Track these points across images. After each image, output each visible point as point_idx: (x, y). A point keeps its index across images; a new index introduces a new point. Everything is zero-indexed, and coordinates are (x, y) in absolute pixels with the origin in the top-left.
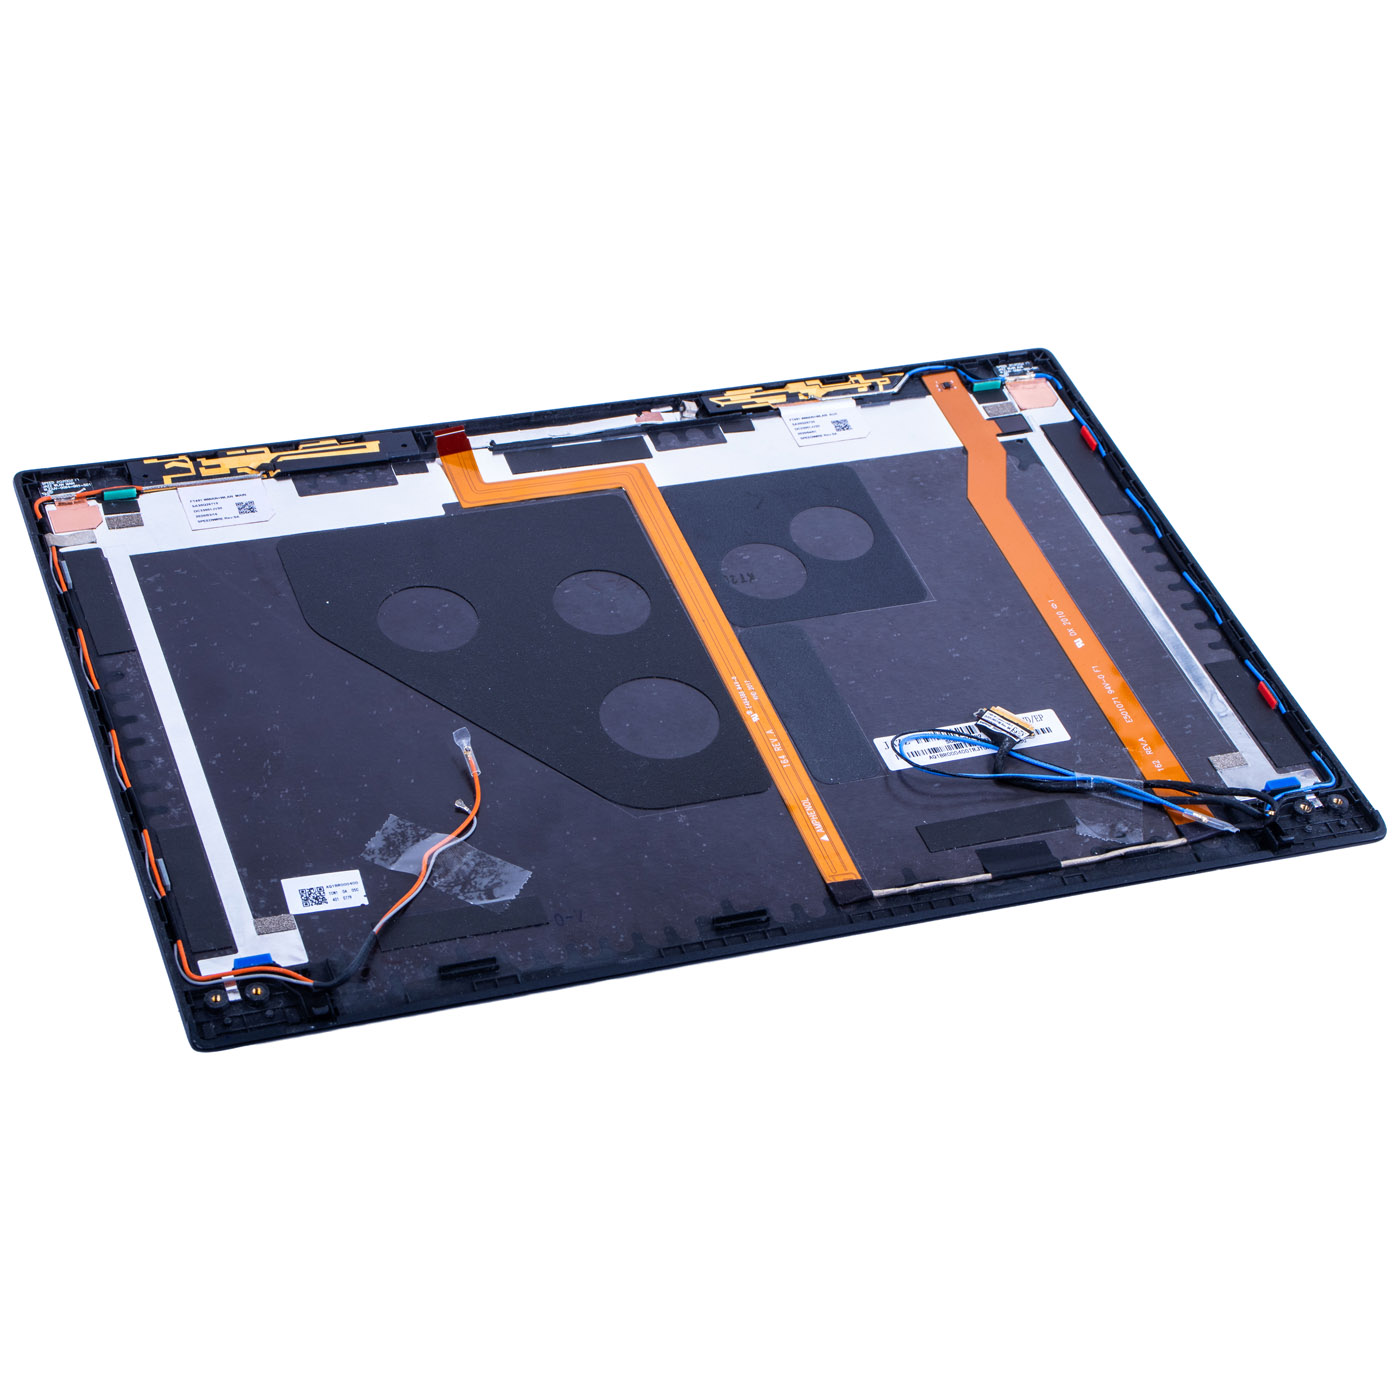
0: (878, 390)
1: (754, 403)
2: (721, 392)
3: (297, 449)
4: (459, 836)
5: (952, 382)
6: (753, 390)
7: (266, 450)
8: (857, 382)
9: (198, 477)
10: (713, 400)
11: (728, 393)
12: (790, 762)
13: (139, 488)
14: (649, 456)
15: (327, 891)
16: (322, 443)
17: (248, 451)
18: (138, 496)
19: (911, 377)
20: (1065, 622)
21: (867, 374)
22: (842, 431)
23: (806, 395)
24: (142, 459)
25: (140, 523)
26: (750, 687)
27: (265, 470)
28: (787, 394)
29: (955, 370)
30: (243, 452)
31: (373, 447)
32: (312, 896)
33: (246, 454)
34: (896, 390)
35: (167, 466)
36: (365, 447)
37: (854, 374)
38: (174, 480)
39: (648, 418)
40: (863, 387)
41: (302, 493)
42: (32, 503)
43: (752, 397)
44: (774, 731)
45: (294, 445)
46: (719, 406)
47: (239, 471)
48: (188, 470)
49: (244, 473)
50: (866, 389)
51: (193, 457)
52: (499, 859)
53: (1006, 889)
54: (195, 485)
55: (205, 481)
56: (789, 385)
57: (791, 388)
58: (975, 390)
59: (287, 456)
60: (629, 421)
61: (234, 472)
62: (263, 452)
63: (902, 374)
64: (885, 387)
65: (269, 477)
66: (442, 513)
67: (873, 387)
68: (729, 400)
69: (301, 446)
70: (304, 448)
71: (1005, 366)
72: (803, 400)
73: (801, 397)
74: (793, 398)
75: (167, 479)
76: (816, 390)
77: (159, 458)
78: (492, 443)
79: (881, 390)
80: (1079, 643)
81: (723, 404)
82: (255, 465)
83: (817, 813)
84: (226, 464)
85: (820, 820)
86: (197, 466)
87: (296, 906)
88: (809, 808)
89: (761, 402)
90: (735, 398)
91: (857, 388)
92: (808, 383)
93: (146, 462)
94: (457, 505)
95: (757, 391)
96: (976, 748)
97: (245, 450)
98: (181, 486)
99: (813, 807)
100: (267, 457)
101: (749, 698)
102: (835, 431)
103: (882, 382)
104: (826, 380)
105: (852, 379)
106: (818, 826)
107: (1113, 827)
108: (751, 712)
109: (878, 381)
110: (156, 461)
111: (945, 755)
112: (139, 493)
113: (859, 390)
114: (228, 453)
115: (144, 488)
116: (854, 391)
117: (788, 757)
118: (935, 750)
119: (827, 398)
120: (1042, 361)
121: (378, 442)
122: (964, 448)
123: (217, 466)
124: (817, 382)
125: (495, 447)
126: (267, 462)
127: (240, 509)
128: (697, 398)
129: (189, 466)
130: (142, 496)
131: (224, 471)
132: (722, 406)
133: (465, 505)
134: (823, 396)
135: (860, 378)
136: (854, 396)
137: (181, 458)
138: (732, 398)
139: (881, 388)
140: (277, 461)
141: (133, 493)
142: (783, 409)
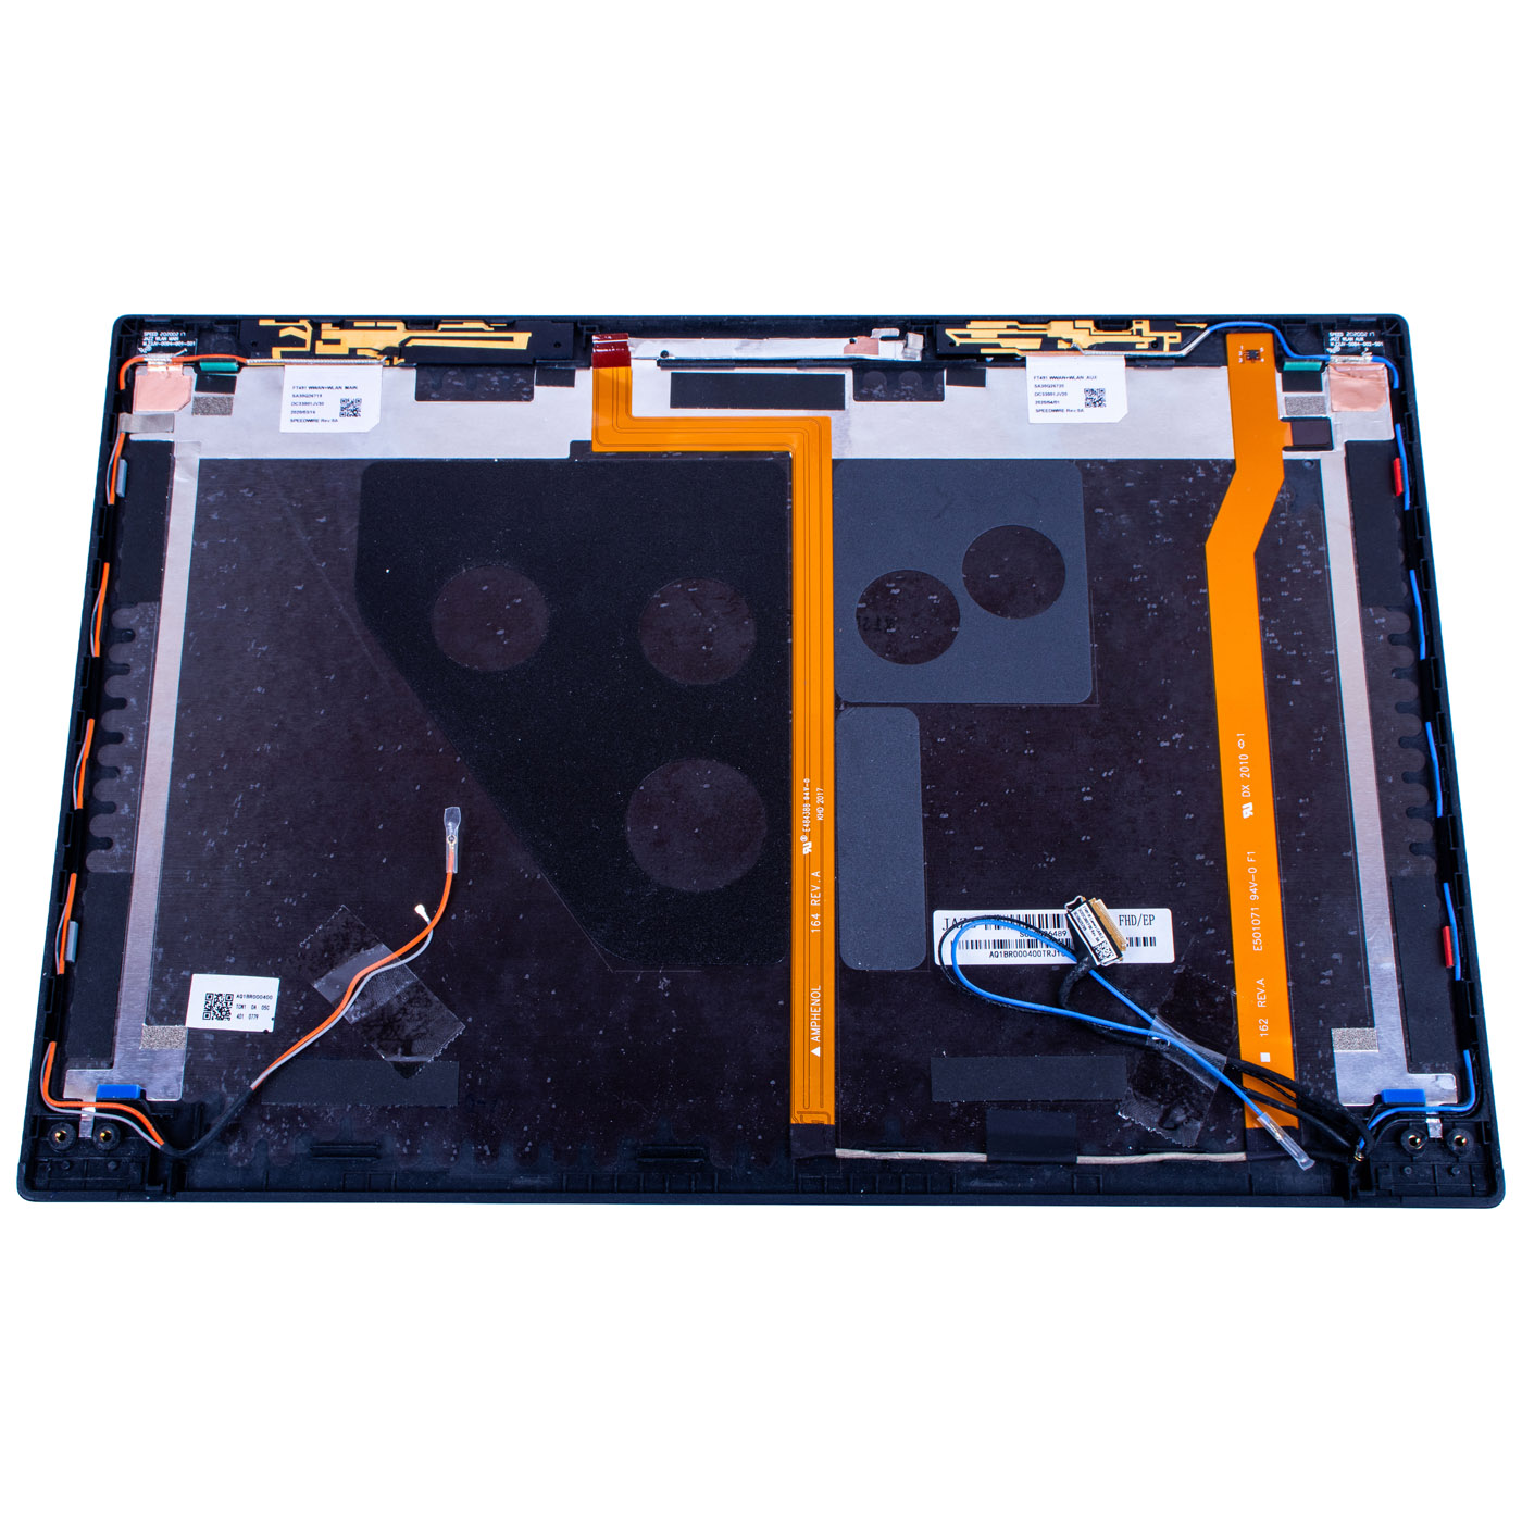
0: (1162, 350)
1: (998, 346)
2: (961, 321)
3: (436, 329)
4: (402, 957)
5: (1262, 350)
6: (1004, 324)
7: (400, 326)
8: (1139, 333)
9: (312, 354)
10: (950, 333)
11: (973, 324)
12: (822, 927)
13: (241, 360)
14: (839, 404)
15: (236, 1001)
16: (466, 325)
17: (380, 324)
18: (239, 370)
19: (1214, 333)
20: (1245, 772)
21: (1160, 322)
22: (1092, 409)
23: (1069, 341)
24: (258, 318)
25: (227, 411)
26: (819, 800)
27: (389, 353)
28: (1044, 337)
29: (1272, 332)
30: (373, 324)
31: (521, 341)
32: (219, 1006)
33: (376, 328)
34: (1184, 353)
35: (283, 333)
36: (511, 339)
37: (1140, 318)
38: (284, 355)
39: (862, 348)
40: (1143, 338)
41: (422, 395)
42: (121, 363)
43: (1000, 336)
44: (822, 874)
45: (430, 323)
46: (953, 343)
47: (359, 353)
48: (302, 343)
49: (365, 357)
50: (1146, 346)
51: (316, 322)
52: (436, 998)
53: (998, 1178)
54: (306, 364)
55: (322, 361)
56: (1053, 323)
57: (1054, 330)
58: (1285, 368)
59: (424, 339)
60: (835, 347)
61: (353, 353)
62: (394, 329)
63: (1203, 326)
64: (1173, 347)
65: (391, 365)
66: (565, 454)
67: (1157, 344)
68: (968, 336)
69: (441, 327)
70: (443, 330)
71: (1341, 334)
72: (1063, 350)
73: (1061, 345)
74: (1049, 345)
75: (276, 351)
76: (1082, 339)
77: (279, 319)
78: (664, 354)
79: (1166, 352)
80: (1248, 810)
81: (958, 341)
82: (380, 346)
83: (822, 1013)
84: (350, 338)
85: (821, 1023)
86: (316, 336)
87: (196, 1018)
88: (816, 1001)
89: (1010, 346)
90: (979, 334)
91: (1135, 344)
92: (1079, 324)
93: (262, 323)
94: (587, 444)
95: (1009, 327)
96: (1052, 950)
97: (377, 322)
98: (291, 364)
99: (822, 1002)
100: (397, 337)
101: (813, 814)
102: (1083, 406)
103: (1170, 337)
104: (1104, 323)
105: (1135, 327)
106: (816, 1030)
107: (1167, 1113)
108: (806, 838)
109: (1165, 335)
110: (272, 323)
111: (1010, 954)
112: (241, 365)
113: (1138, 346)
114: (357, 324)
115: (248, 361)
116: (1131, 346)
117: (821, 919)
118: (1001, 944)
119: (1093, 352)
120: (1390, 336)
121: (529, 334)
122: (1234, 461)
123: (337, 342)
124: (1090, 324)
125: (664, 362)
126: (396, 344)
127: (343, 409)
128: (930, 327)
129: (307, 336)
130: (244, 369)
131: (343, 350)
132: (957, 344)
133: (596, 448)
134: (1090, 348)
135: (1145, 326)
136: (1127, 353)
137: (303, 323)
138: (974, 334)
139: (1166, 347)
140: (409, 344)
141: (235, 366)
142: (1031, 360)
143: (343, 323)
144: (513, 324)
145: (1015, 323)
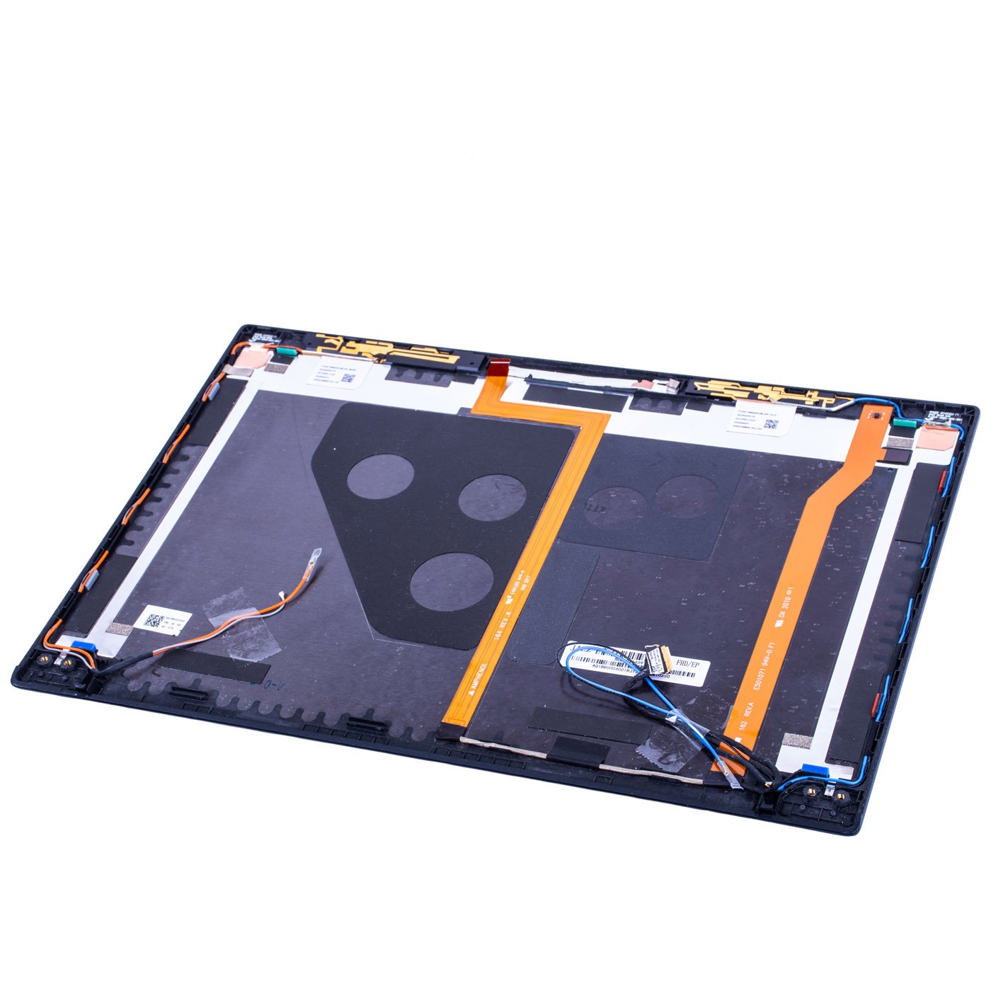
0: (821, 406)
1: (723, 393)
2: (706, 380)
3: (410, 349)
4: (262, 614)
5: (884, 414)
6: (730, 384)
7: (392, 345)
8: (810, 396)
9: (338, 352)
10: (697, 384)
11: (712, 381)
12: (500, 638)
13: (300, 350)
14: (619, 410)
15: (165, 620)
16: (426, 349)
17: (380, 343)
18: (297, 355)
19: (856, 403)
20: (785, 605)
21: (822, 393)
22: (768, 429)
23: (766, 396)
24: (316, 333)
25: (284, 372)
26: (527, 581)
27: (380, 358)
28: (752, 392)
29: (895, 407)
30: (376, 343)
31: (453, 359)
32: (154, 621)
33: (377, 345)
34: (835, 409)
35: (326, 341)
36: (448, 358)
37: (813, 390)
38: (323, 351)
39: (644, 386)
40: (809, 402)
41: (388, 378)
42: (237, 343)
43: (725, 389)
44: (511, 615)
45: (408, 346)
46: (696, 389)
47: (363, 355)
48: (335, 346)
49: (365, 357)
50: (812, 403)
51: (346, 340)
52: (272, 636)
53: (551, 769)
54: (334, 356)
55: (342, 356)
56: (759, 387)
57: (759, 390)
58: (895, 423)
59: (401, 353)
60: (628, 384)
61: (360, 354)
62: (387, 346)
63: (849, 398)
64: (828, 405)
65: (379, 363)
66: (455, 412)
67: (817, 403)
68: (707, 387)
69: (413, 348)
70: (413, 350)
71: (937, 412)
72: (761, 400)
73: (760, 397)
74: (753, 397)
75: (320, 349)
76: (775, 396)
77: (327, 335)
78: (531, 376)
79: (824, 407)
80: (779, 624)
81: (699, 388)
82: (375, 353)
83: (483, 676)
84: (361, 347)
85: (480, 681)
86: (343, 345)
87: (140, 624)
88: (482, 670)
89: (727, 394)
90: (712, 387)
91: (805, 401)
92: (775, 388)
93: (318, 336)
94: (469, 410)
95: (732, 385)
96: (631, 670)
98: (326, 355)
99: (485, 671)
100: (387, 350)
101: (520, 586)
102: (763, 427)
103: (826, 400)
104: (789, 390)
105: (809, 393)
106: (476, 683)
107: (665, 756)
108: (510, 597)
110: (324, 336)
111: (605, 667)
112: (299, 353)
113: (806, 403)
114: (367, 342)
115: (303, 351)
116: (803, 402)
117: (502, 634)
118: (602, 662)
119: (781, 403)
120: (967, 417)
121: (459, 357)
122: (843, 463)
123: (354, 348)
124: (782, 389)
125: (529, 379)
126: (385, 353)
127: (344, 378)
128: (685, 381)
129: (339, 344)
130: (300, 356)
131: (355, 352)
132: (699, 389)
133: (473, 412)
134: (779, 401)
135: (815, 394)
136: (803, 406)
137: (338, 338)
138: (710, 386)
139: (824, 405)
140: (391, 354)
141: (295, 352)
142: (739, 403)
143: (359, 341)
144: (451, 352)
145: (738, 384)
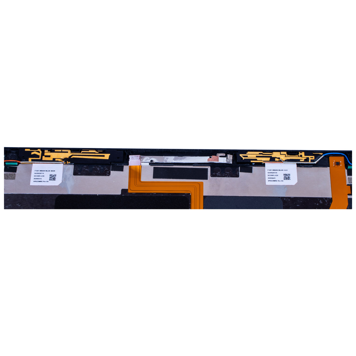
1: (256, 160)
2: (245, 152)
3: (80, 152)
5: (341, 162)
6: (258, 153)
7: (69, 151)
8: (301, 156)
9: (41, 160)
10: (241, 155)
11: (249, 153)
13: (19, 162)
14: (206, 178)
16: (90, 151)
17: (63, 151)
18: (18, 165)
19: (325, 156)
21: (308, 153)
22: (286, 180)
23: (279, 158)
24: (25, 148)
25: (14, 178)
27: (65, 160)
28: (271, 157)
29: (344, 156)
30: (61, 151)
31: (107, 156)
33: (62, 152)
34: (315, 162)
35: (32, 153)
36: (104, 156)
37: (301, 151)
38: (32, 160)
39: (213, 159)
41: (75, 173)
43: (257, 157)
45: (79, 150)
46: (242, 159)
47: (56, 160)
48: (38, 156)
49: (58, 161)
50: (303, 160)
51: (43, 150)
54: (39, 163)
55: (44, 162)
56: (274, 153)
57: (275, 155)
58: (348, 168)
59: (77, 156)
60: (205, 159)
61: (54, 160)
62: (67, 152)
63: (321, 154)
64: (312, 161)
65: (66, 164)
66: (120, 193)
67: (307, 160)
68: (247, 156)
69: (82, 151)
70: (83, 153)
72: (277, 161)
73: (276, 160)
74: (272, 160)
75: (30, 159)
76: (283, 158)
77: (31, 149)
78: (152, 161)
81: (244, 158)
82: (63, 158)
84: (53, 155)
86: (43, 154)
89: (260, 160)
90: (250, 156)
91: (300, 159)
92: (282, 153)
93: (26, 150)
94: (127, 190)
95: (260, 154)
97: (62, 150)
98: (34, 163)
100: (68, 155)
102: (283, 180)
103: (311, 158)
104: (290, 153)
105: (300, 154)
109: (309, 157)
110: (29, 150)
112: (19, 163)
114: (56, 151)
115: (21, 162)
116: (298, 160)
119: (286, 162)
121: (110, 154)
122: (332, 198)
123: (49, 156)
124: (285, 153)
125: (152, 163)
126: (68, 157)
127: (50, 178)
128: (235, 153)
129: (40, 154)
131: (51, 159)
132: (243, 159)
133: (129, 191)
134: (286, 161)
135: (303, 154)
136: (297, 162)
137: (39, 150)
138: (249, 156)
139: (310, 161)
140: (72, 157)
141: (17, 164)
142: (267, 164)
143: (52, 150)
144: (105, 151)
145: (262, 152)
